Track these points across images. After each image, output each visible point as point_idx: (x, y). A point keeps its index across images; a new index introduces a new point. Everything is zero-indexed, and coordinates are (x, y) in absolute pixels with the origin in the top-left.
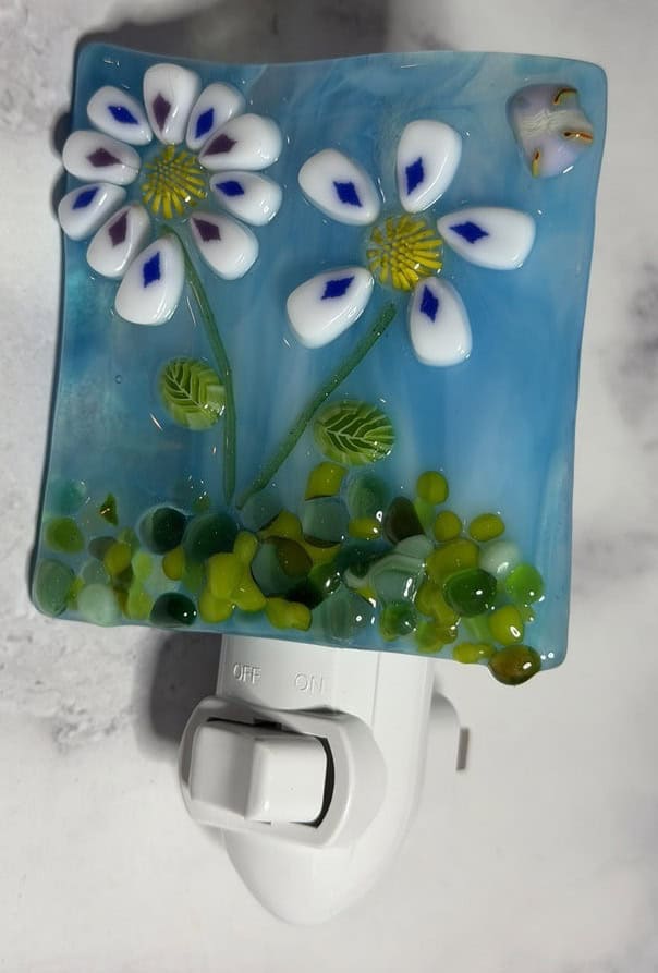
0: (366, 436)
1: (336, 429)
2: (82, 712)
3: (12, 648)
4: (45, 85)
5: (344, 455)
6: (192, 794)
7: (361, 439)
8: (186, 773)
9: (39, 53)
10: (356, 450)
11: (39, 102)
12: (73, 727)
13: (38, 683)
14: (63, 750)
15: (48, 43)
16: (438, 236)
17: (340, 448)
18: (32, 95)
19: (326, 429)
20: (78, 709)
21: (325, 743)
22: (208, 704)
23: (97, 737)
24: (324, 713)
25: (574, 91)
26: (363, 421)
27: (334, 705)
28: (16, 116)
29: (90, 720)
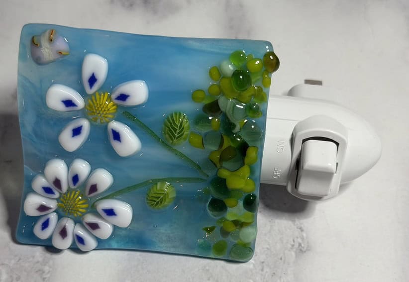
0: (178, 124)
1: (174, 136)
2: (294, 241)
3: (266, 270)
4: (33, 257)
5: (185, 133)
6: (326, 195)
7: (179, 126)
8: (318, 198)
9: (20, 259)
10: (183, 128)
11: (40, 259)
12: (300, 244)
13: (281, 259)
14: (309, 249)
15: (16, 256)
16: (94, 94)
17: (182, 135)
18: (38, 262)
19: (175, 140)
20: (292, 243)
21: (304, 141)
22: (289, 189)
23: (305, 235)
24: (292, 141)
25: (33, 38)
26: (171, 125)
27: (289, 137)
28: (46, 268)
29: (297, 238)
